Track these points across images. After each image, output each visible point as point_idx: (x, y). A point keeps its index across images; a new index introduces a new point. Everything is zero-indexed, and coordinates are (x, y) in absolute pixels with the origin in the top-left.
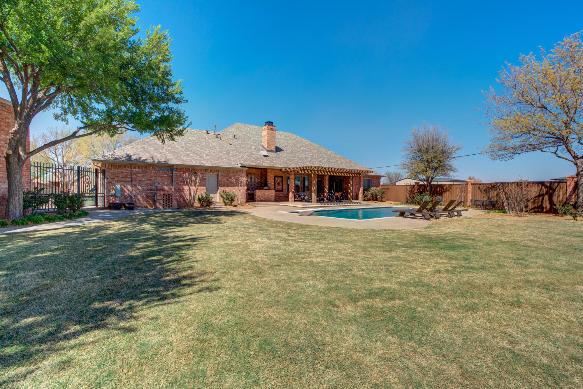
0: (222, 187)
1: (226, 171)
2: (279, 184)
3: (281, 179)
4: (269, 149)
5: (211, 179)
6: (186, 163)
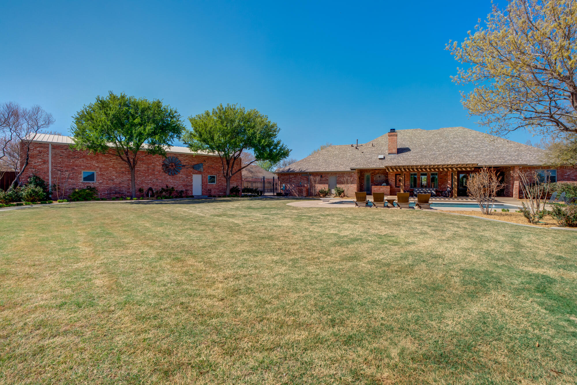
0: (339, 184)
1: (342, 173)
2: (400, 181)
4: (390, 152)
5: (332, 179)
6: (315, 171)
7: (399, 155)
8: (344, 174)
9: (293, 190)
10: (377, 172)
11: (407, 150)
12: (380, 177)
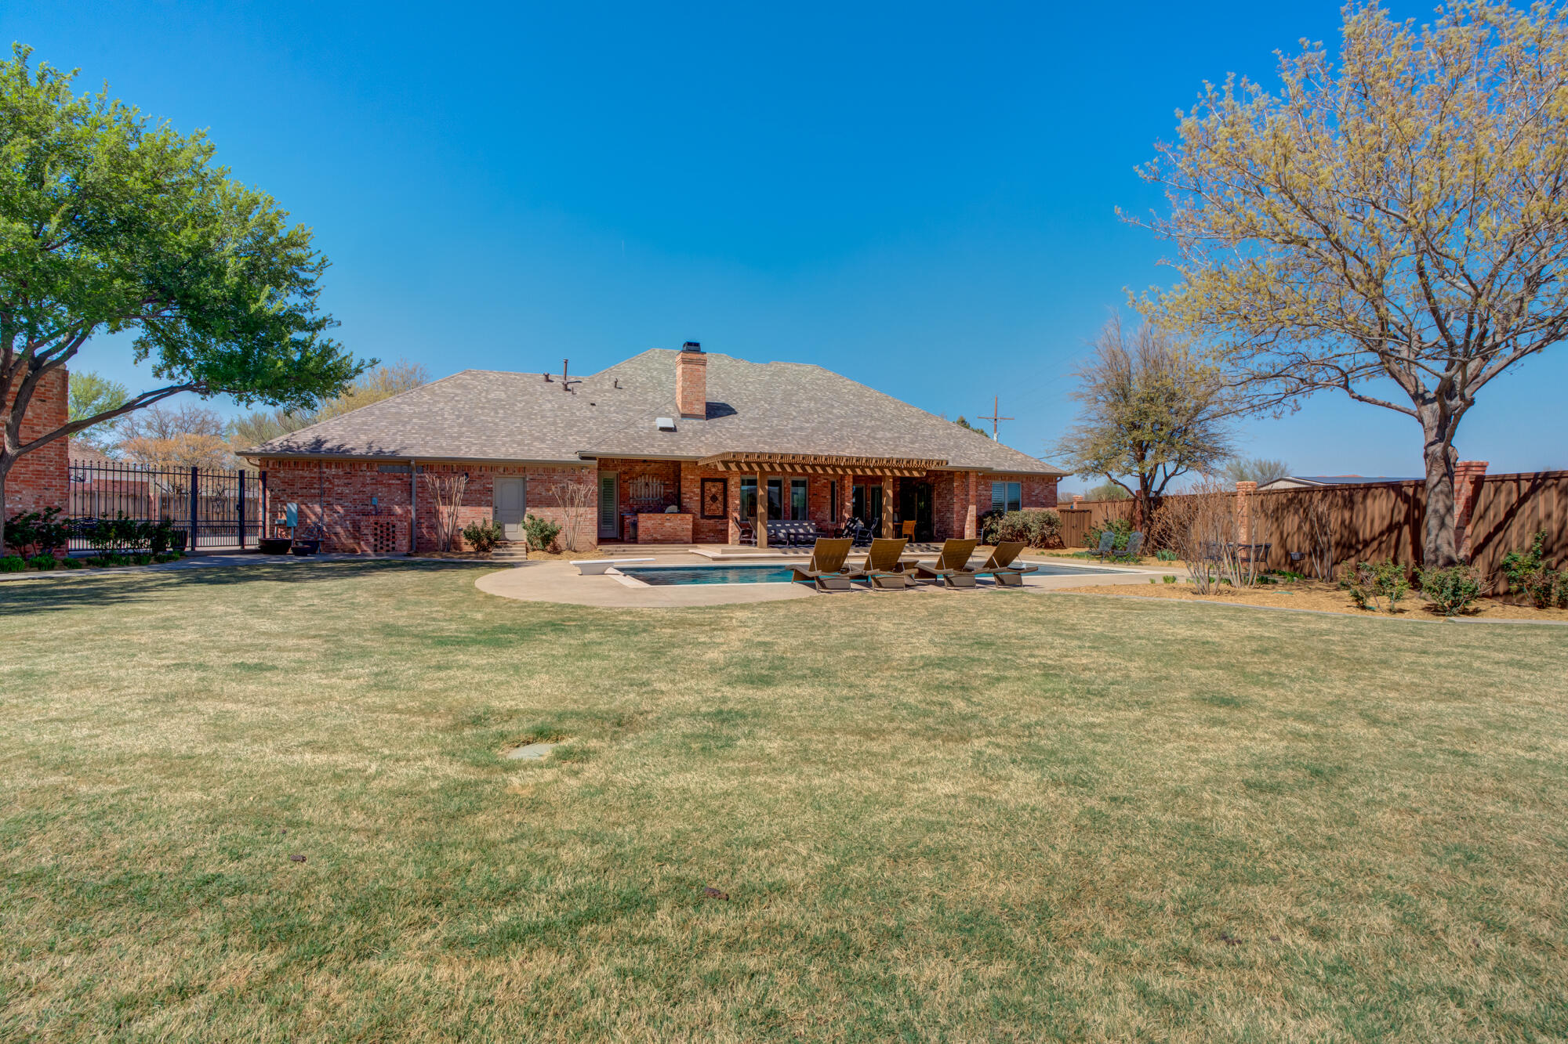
0: (533, 506)
1: (545, 469)
2: (714, 498)
3: (720, 485)
4: (688, 412)
5: (508, 489)
6: (442, 454)
7: (712, 421)
8: (554, 470)
9: (339, 529)
10: (638, 468)
11: (728, 410)
12: (647, 484)
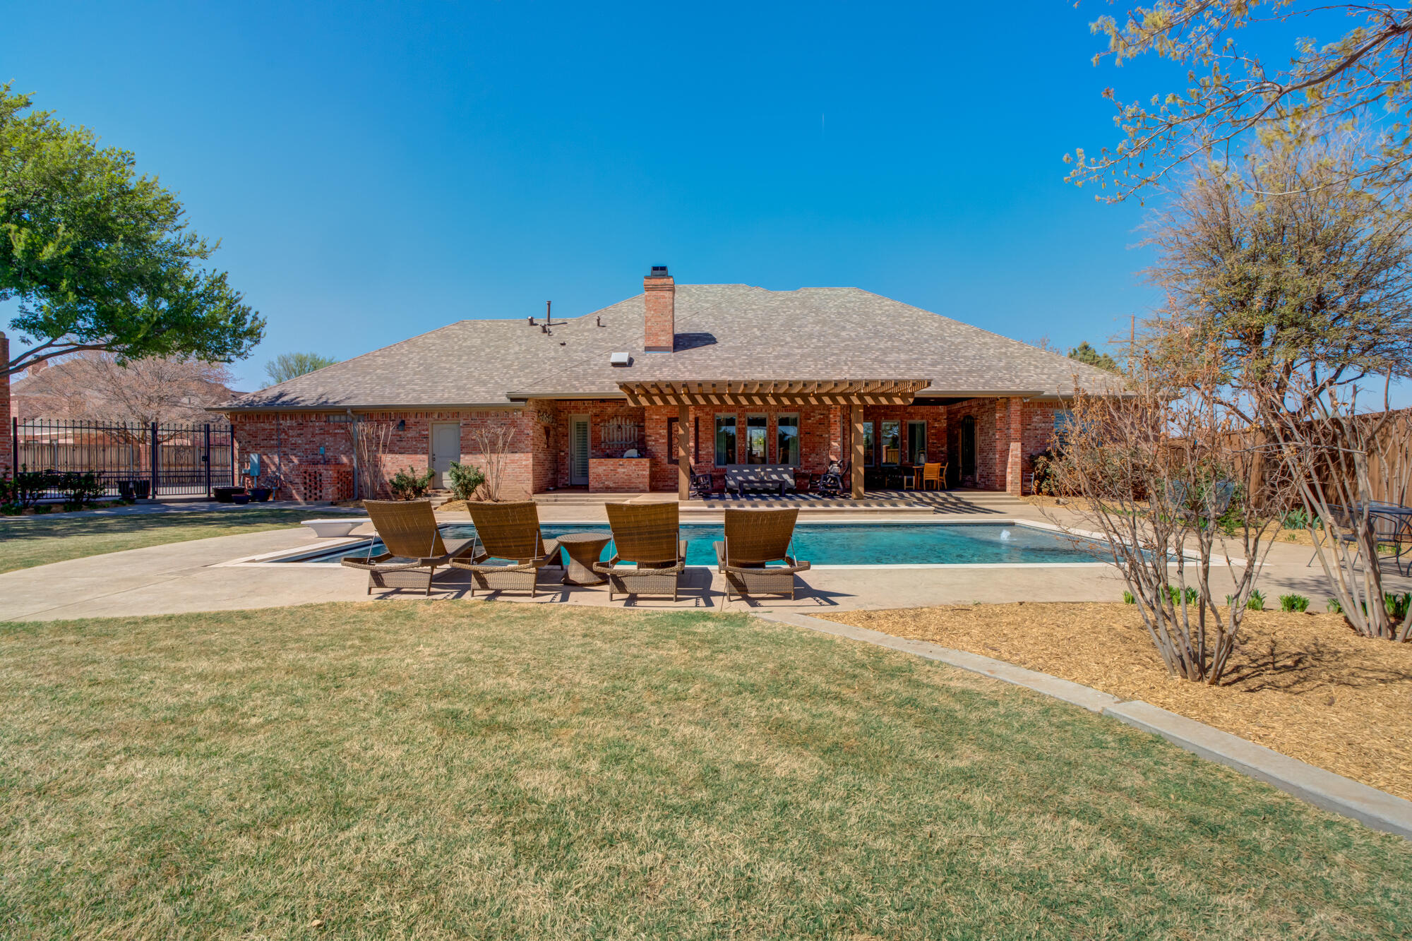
0: (468, 453)
1: (478, 414)
3: (690, 426)
4: (650, 344)
5: (444, 436)
6: (379, 402)
7: (679, 353)
8: (487, 414)
9: (293, 478)
10: (610, 410)
11: (706, 339)
12: (619, 427)
